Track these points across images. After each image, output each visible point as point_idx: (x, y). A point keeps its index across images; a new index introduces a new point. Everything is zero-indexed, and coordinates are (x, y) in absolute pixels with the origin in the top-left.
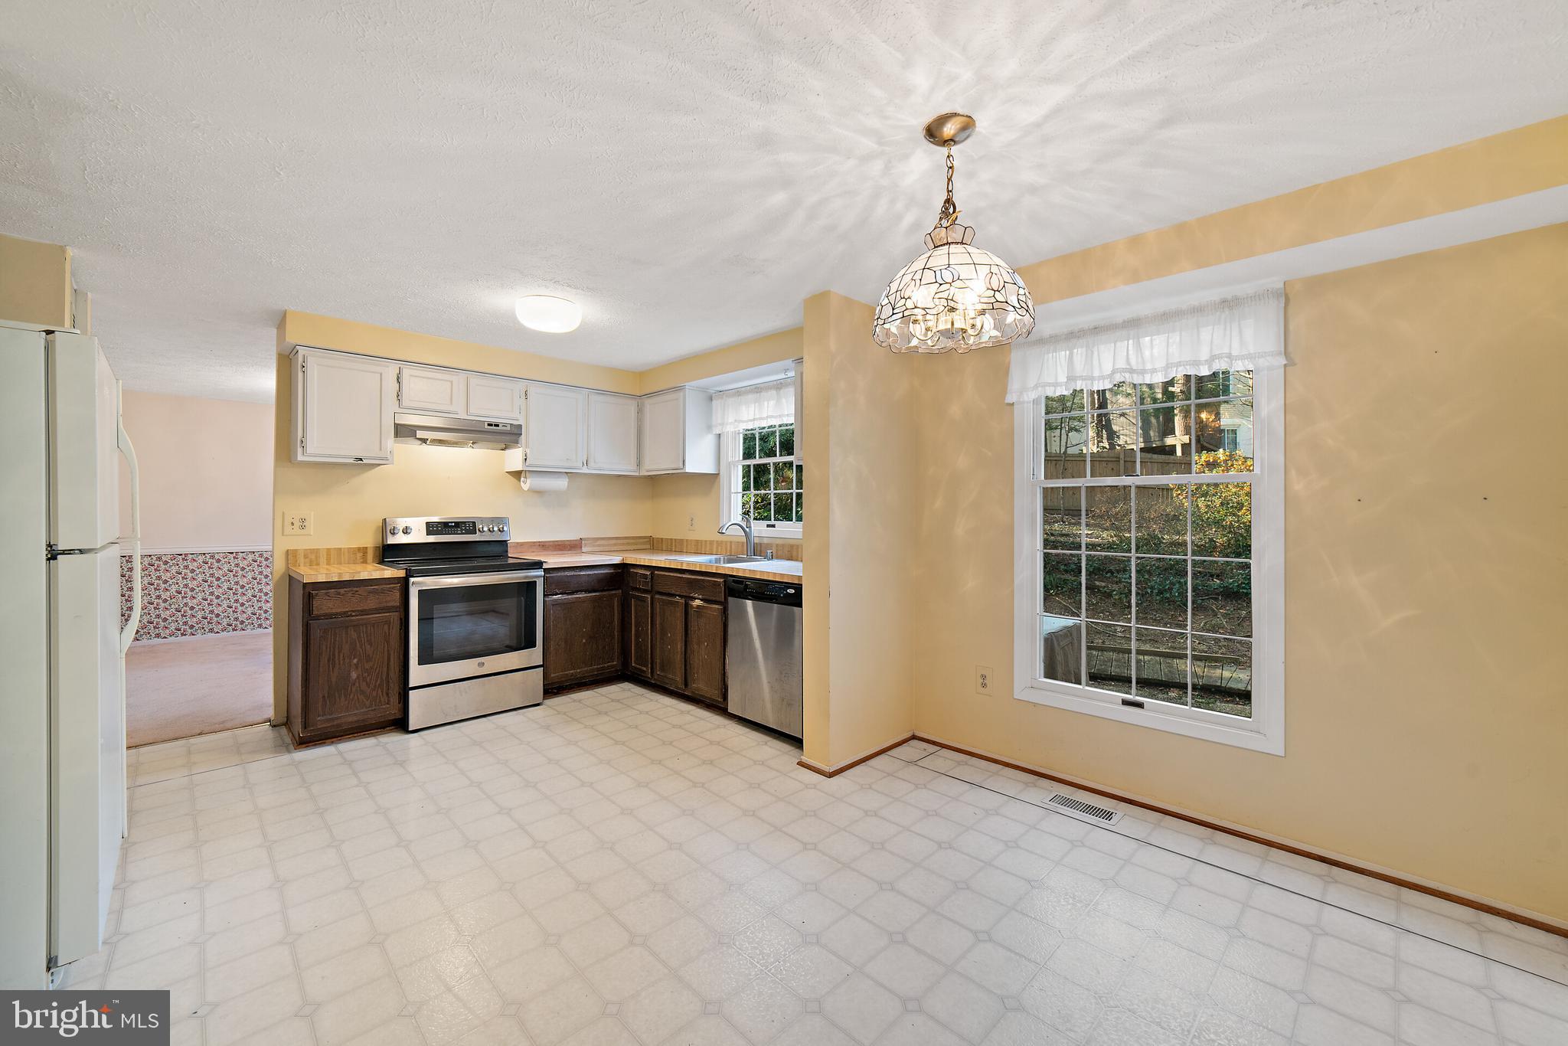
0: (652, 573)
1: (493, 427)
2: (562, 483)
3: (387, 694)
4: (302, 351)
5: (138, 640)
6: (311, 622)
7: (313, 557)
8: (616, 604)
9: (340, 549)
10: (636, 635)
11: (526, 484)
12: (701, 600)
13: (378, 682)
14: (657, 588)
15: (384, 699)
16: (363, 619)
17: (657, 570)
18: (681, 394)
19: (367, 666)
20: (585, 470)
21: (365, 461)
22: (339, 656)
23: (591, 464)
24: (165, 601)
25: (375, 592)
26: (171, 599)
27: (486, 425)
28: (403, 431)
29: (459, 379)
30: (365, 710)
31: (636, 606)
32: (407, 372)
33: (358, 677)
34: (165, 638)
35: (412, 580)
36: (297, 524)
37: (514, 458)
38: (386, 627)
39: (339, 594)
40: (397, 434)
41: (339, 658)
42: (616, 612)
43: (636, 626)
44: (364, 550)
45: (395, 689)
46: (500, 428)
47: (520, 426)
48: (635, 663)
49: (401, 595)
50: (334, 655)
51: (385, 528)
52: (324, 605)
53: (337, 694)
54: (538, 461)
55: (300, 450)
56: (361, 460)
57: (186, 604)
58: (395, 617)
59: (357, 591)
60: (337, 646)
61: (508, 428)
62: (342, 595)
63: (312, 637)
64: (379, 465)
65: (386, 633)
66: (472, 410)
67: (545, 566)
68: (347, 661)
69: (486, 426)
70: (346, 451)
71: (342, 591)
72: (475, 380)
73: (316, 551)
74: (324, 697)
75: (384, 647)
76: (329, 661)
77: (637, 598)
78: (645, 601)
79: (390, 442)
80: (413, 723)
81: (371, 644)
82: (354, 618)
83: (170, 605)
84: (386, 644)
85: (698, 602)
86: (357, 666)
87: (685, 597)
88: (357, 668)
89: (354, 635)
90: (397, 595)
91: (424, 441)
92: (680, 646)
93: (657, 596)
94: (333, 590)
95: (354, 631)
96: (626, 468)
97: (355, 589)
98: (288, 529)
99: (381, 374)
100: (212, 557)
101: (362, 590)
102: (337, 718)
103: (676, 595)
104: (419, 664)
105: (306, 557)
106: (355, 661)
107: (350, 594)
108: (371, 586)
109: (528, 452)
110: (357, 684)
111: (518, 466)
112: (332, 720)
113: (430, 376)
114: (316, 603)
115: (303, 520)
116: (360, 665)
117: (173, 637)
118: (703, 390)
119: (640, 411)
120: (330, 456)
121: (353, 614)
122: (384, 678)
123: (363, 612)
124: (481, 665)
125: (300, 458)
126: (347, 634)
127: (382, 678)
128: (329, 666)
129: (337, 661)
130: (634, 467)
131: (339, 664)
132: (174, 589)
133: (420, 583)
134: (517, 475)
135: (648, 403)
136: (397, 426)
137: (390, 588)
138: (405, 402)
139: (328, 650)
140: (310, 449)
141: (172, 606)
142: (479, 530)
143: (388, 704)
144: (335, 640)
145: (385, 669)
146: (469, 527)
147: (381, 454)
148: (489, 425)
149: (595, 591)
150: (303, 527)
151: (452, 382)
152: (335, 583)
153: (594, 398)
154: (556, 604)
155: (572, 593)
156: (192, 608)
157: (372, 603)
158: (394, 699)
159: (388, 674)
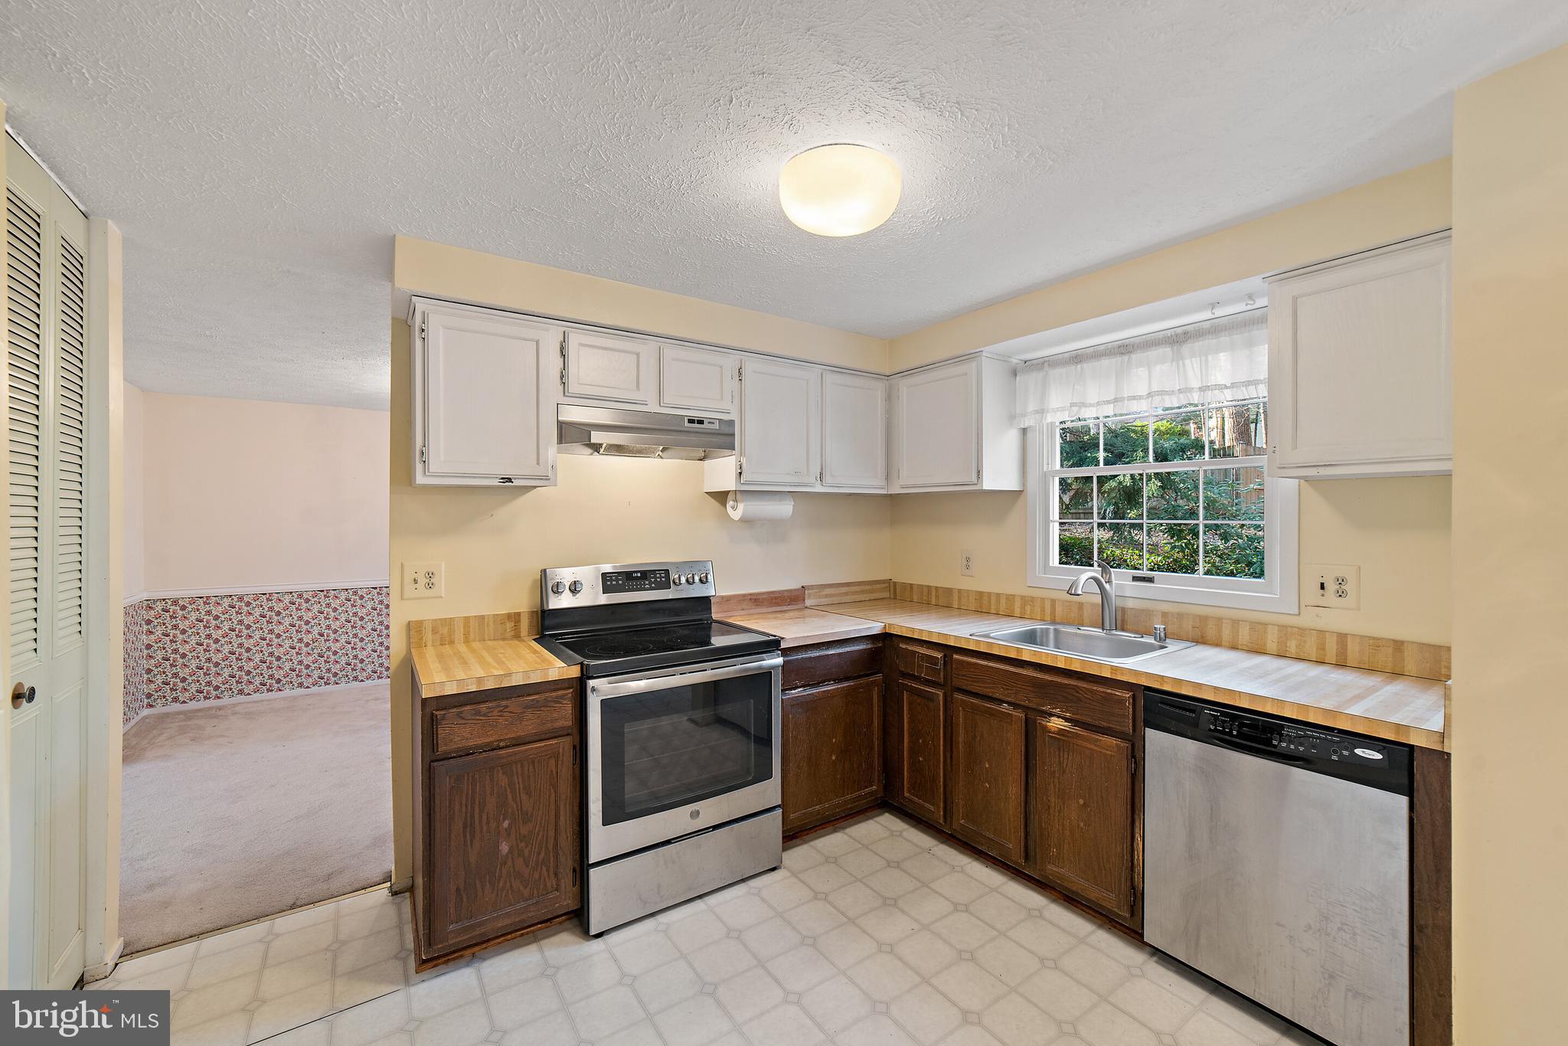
0: (945, 656)
1: (696, 425)
2: (785, 509)
3: (556, 875)
4: (420, 305)
5: (280, 690)
6: (435, 764)
7: (445, 631)
8: (875, 697)
9: (483, 617)
10: (911, 750)
11: (736, 511)
12: (1067, 720)
13: (542, 855)
14: (957, 683)
15: (551, 882)
16: (516, 754)
17: (957, 653)
18: (974, 364)
19: (524, 830)
20: (819, 489)
21: (516, 483)
22: (481, 817)
23: (828, 479)
24: (307, 644)
25: (534, 706)
26: (314, 642)
27: (686, 421)
28: (571, 434)
29: (647, 349)
30: (523, 905)
31: (910, 704)
32: (575, 339)
33: (511, 851)
34: (308, 687)
35: (591, 683)
36: (422, 581)
37: (722, 471)
38: (552, 762)
39: (478, 713)
40: (561, 439)
41: (480, 822)
42: (876, 709)
43: (911, 735)
44: (515, 618)
45: (568, 862)
46: (706, 425)
47: (731, 423)
48: (909, 792)
49: (574, 707)
50: (472, 816)
51: (544, 585)
52: (457, 734)
53: (478, 885)
54: (759, 476)
55: (419, 467)
56: (510, 480)
57: (329, 649)
58: (565, 745)
59: (506, 707)
60: (477, 802)
61: (716, 426)
62: (484, 715)
63: (437, 790)
64: (535, 487)
65: (552, 771)
66: (668, 399)
67: (783, 645)
68: (493, 825)
69: (686, 424)
70: (488, 467)
71: (483, 707)
72: (671, 351)
73: (449, 622)
74: (458, 890)
75: (549, 796)
76: (465, 827)
77: (913, 691)
78: (932, 700)
79: (552, 450)
80: (597, 920)
81: (529, 794)
82: (503, 752)
83: (313, 649)
84: (552, 791)
85: (1056, 723)
86: (508, 831)
87: (1025, 709)
88: (509, 835)
89: (504, 781)
90: (568, 709)
91: (596, 448)
92: (1014, 790)
93: (958, 696)
94: (468, 707)
95: (503, 773)
96: (871, 484)
97: (504, 703)
98: (409, 587)
99: (537, 342)
100: (355, 593)
101: (514, 705)
102: (481, 924)
103: (1002, 702)
104: (604, 824)
105: (435, 631)
106: (506, 824)
107: (496, 713)
108: (529, 695)
109: (744, 460)
110: (509, 863)
111: (729, 484)
112: (472, 927)
113: (607, 346)
114: (442, 732)
115: (430, 575)
116: (513, 830)
117: (316, 687)
118: (1003, 358)
119: (890, 398)
120: (464, 476)
121: (502, 744)
122: (551, 848)
123: (518, 742)
124: (695, 815)
125: (420, 479)
126: (492, 779)
127: (547, 848)
128: (465, 836)
129: (477, 828)
130: (883, 483)
131: (481, 832)
132: (316, 630)
133: (602, 688)
134: (721, 497)
135: (904, 386)
136: (561, 425)
137: (557, 697)
138: (573, 388)
139: (464, 807)
140: (433, 467)
141: (315, 651)
142: (674, 582)
143: (557, 890)
144: (474, 791)
145: (552, 833)
146: (661, 577)
147: (540, 471)
148: (691, 421)
149: (847, 679)
150: (430, 586)
151: (638, 355)
152: (472, 695)
153: (831, 378)
154: (798, 702)
155: (817, 685)
156: (335, 653)
157: (529, 726)
158: (567, 880)
159: (556, 839)
